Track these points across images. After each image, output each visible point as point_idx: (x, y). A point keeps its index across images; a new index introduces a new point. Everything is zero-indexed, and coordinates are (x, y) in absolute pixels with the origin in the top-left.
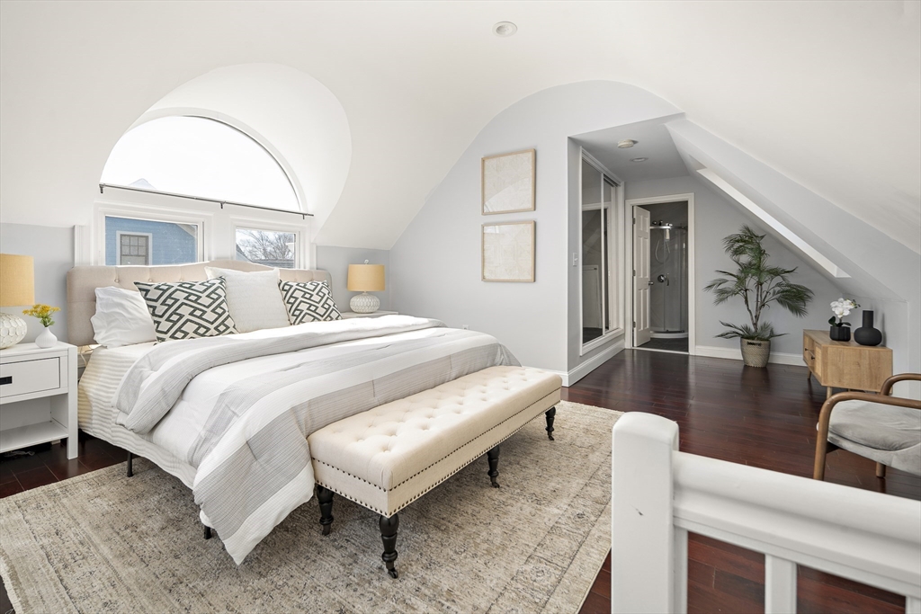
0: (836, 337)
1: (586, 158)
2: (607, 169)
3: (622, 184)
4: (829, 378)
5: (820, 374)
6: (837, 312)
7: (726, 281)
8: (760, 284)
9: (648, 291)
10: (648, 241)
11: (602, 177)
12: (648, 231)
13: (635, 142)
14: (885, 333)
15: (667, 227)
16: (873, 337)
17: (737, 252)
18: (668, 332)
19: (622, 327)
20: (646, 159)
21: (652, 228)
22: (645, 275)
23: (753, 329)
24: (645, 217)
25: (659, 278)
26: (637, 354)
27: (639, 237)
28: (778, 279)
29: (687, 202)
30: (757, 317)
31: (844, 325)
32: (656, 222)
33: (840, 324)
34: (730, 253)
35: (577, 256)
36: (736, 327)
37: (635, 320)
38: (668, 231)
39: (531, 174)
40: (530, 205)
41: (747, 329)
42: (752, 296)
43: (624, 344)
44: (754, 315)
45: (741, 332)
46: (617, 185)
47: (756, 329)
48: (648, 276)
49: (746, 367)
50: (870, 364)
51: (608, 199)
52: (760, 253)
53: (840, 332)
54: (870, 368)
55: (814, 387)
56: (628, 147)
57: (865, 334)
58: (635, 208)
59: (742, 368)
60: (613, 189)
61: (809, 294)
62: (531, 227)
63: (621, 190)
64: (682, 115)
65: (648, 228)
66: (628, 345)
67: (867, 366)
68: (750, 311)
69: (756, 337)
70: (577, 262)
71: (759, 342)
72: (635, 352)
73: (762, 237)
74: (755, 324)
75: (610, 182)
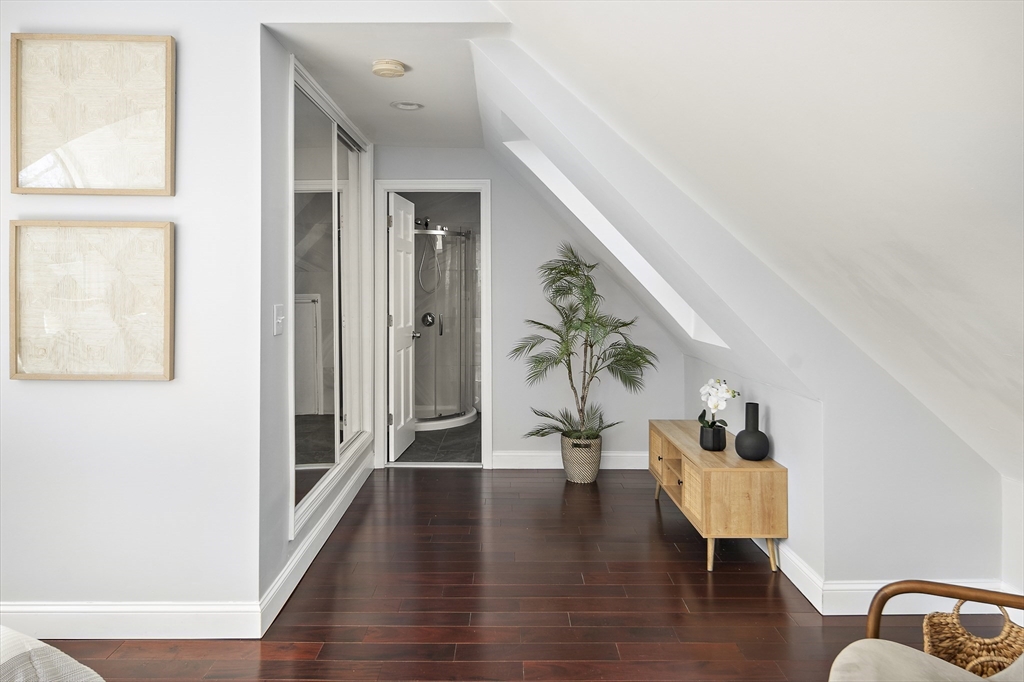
0: (710, 445)
1: (302, 83)
2: (343, 115)
3: (369, 148)
4: (713, 523)
5: (699, 517)
6: (711, 405)
7: (541, 340)
8: (589, 345)
9: (411, 350)
10: (411, 257)
11: (335, 131)
12: (411, 239)
13: (406, 68)
14: (771, 437)
15: (438, 232)
16: (757, 448)
17: (562, 292)
18: (441, 418)
19: (368, 428)
20: (420, 106)
21: (417, 232)
22: (406, 321)
23: (576, 416)
24: (406, 213)
25: (425, 318)
26: (395, 476)
27: (398, 251)
28: (615, 338)
29: (478, 195)
30: (583, 398)
31: (718, 424)
32: (422, 223)
33: (714, 423)
34: (550, 292)
35: (282, 311)
36: (553, 418)
37: (392, 412)
38: (440, 239)
39: (162, 100)
40: (160, 180)
41: (567, 417)
42: (577, 363)
43: (372, 462)
44: (580, 396)
45: (561, 426)
46: (360, 149)
47: (582, 417)
48: (411, 323)
49: (569, 485)
50: (762, 494)
51: (344, 175)
52: (589, 292)
53: (713, 437)
54: (762, 501)
55: (666, 515)
56: (394, 75)
57: (749, 442)
58: (392, 196)
59: (563, 485)
60: (352, 156)
61: (649, 357)
62: (161, 238)
63: (367, 158)
64: (503, 27)
65: (412, 232)
66: (379, 462)
67: (759, 498)
68: (574, 389)
69: (583, 433)
70: (283, 325)
71: (587, 442)
72: (392, 474)
73: (593, 267)
74: (581, 411)
75: (349, 143)
